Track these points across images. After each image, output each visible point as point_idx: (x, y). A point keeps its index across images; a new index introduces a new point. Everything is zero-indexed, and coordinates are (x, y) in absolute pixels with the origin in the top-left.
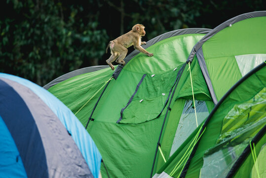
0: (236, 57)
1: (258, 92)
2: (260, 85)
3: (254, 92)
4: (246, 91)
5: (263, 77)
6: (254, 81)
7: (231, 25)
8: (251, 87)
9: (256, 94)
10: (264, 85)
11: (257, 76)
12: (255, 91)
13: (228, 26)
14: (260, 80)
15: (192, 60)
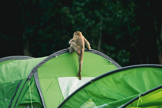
0: (58, 78)
1: (85, 102)
2: (87, 96)
3: (82, 101)
4: (77, 101)
5: (89, 91)
6: (82, 94)
7: (57, 56)
8: (81, 98)
9: (84, 103)
10: (90, 96)
11: (85, 90)
12: (84, 101)
13: (55, 57)
14: (87, 93)
15: (31, 78)
